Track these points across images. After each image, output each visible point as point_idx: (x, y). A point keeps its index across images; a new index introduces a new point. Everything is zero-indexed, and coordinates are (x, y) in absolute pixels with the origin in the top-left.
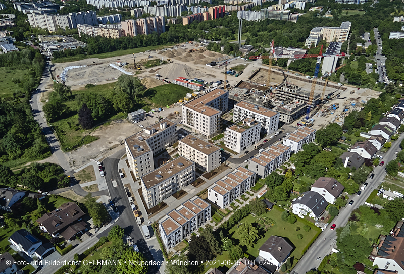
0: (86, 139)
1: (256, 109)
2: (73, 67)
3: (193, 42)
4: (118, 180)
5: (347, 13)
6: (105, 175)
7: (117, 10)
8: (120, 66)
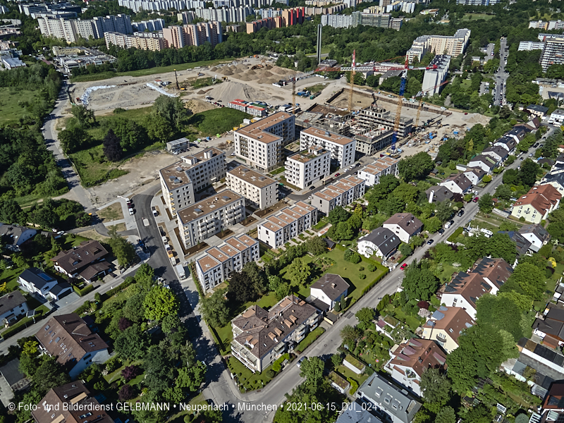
0: (113, 173)
1: (327, 136)
2: (98, 87)
3: (259, 56)
4: (151, 219)
5: (470, 18)
6: (134, 213)
7: (159, 13)
8: (160, 87)
